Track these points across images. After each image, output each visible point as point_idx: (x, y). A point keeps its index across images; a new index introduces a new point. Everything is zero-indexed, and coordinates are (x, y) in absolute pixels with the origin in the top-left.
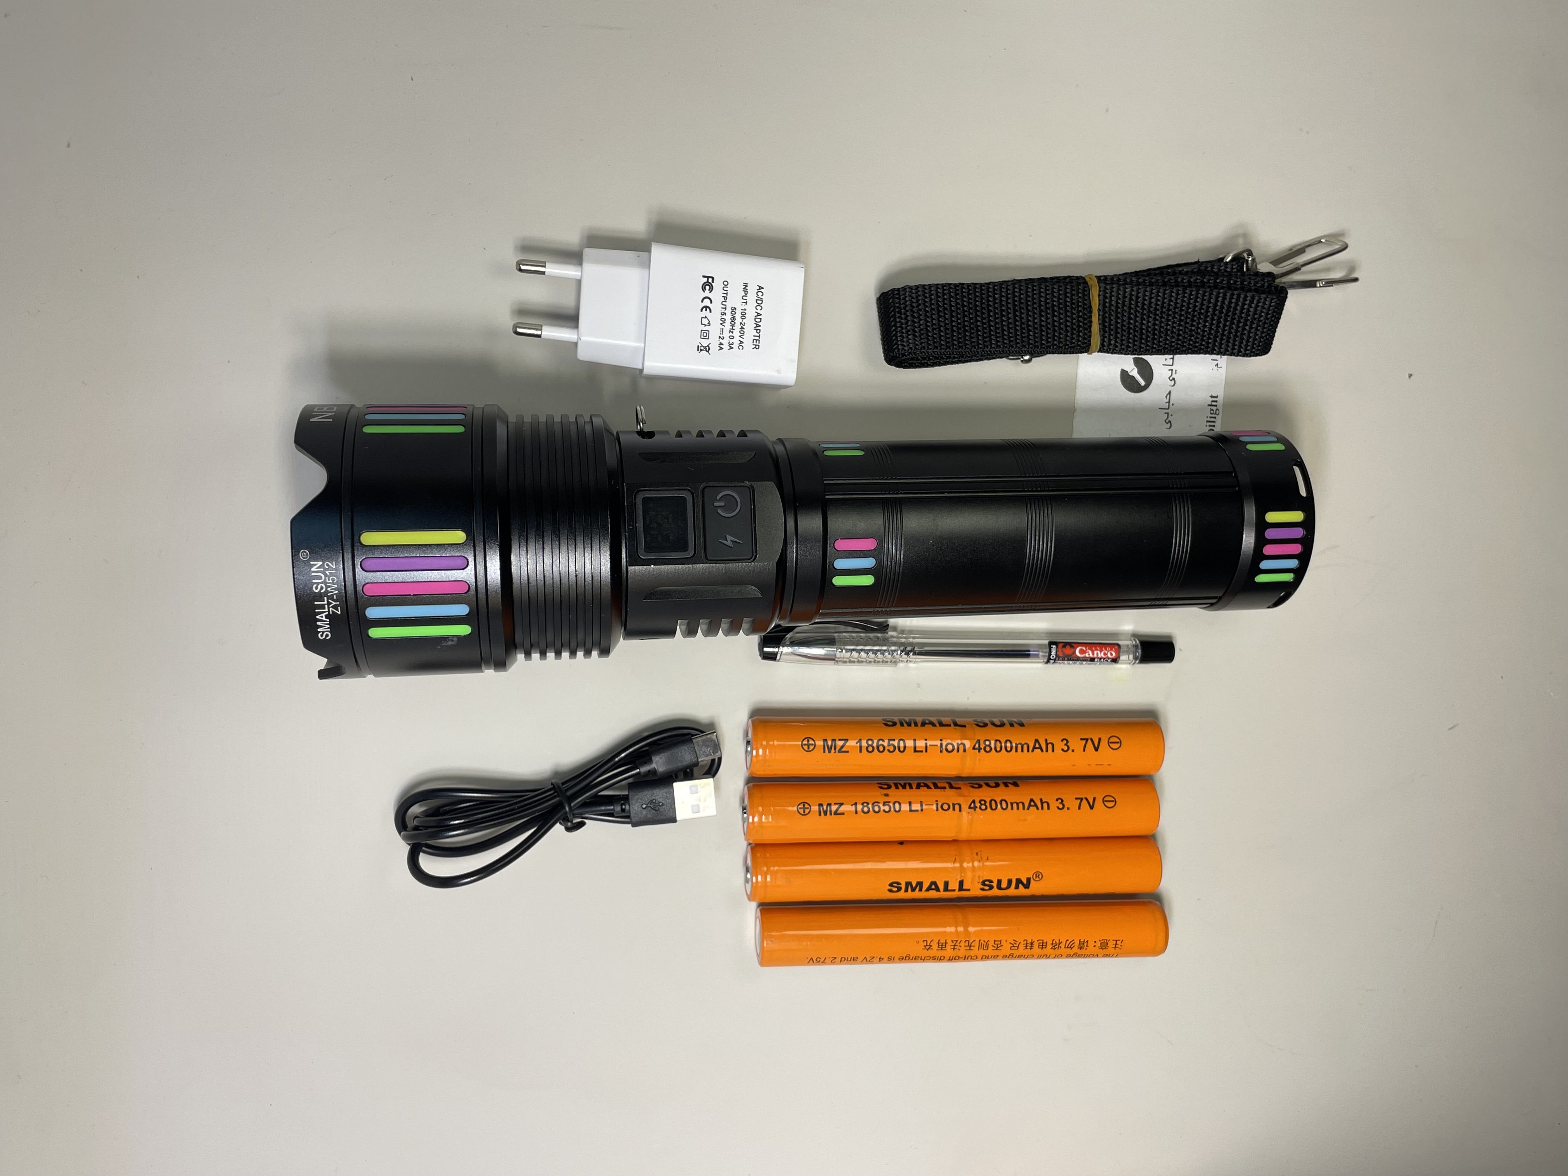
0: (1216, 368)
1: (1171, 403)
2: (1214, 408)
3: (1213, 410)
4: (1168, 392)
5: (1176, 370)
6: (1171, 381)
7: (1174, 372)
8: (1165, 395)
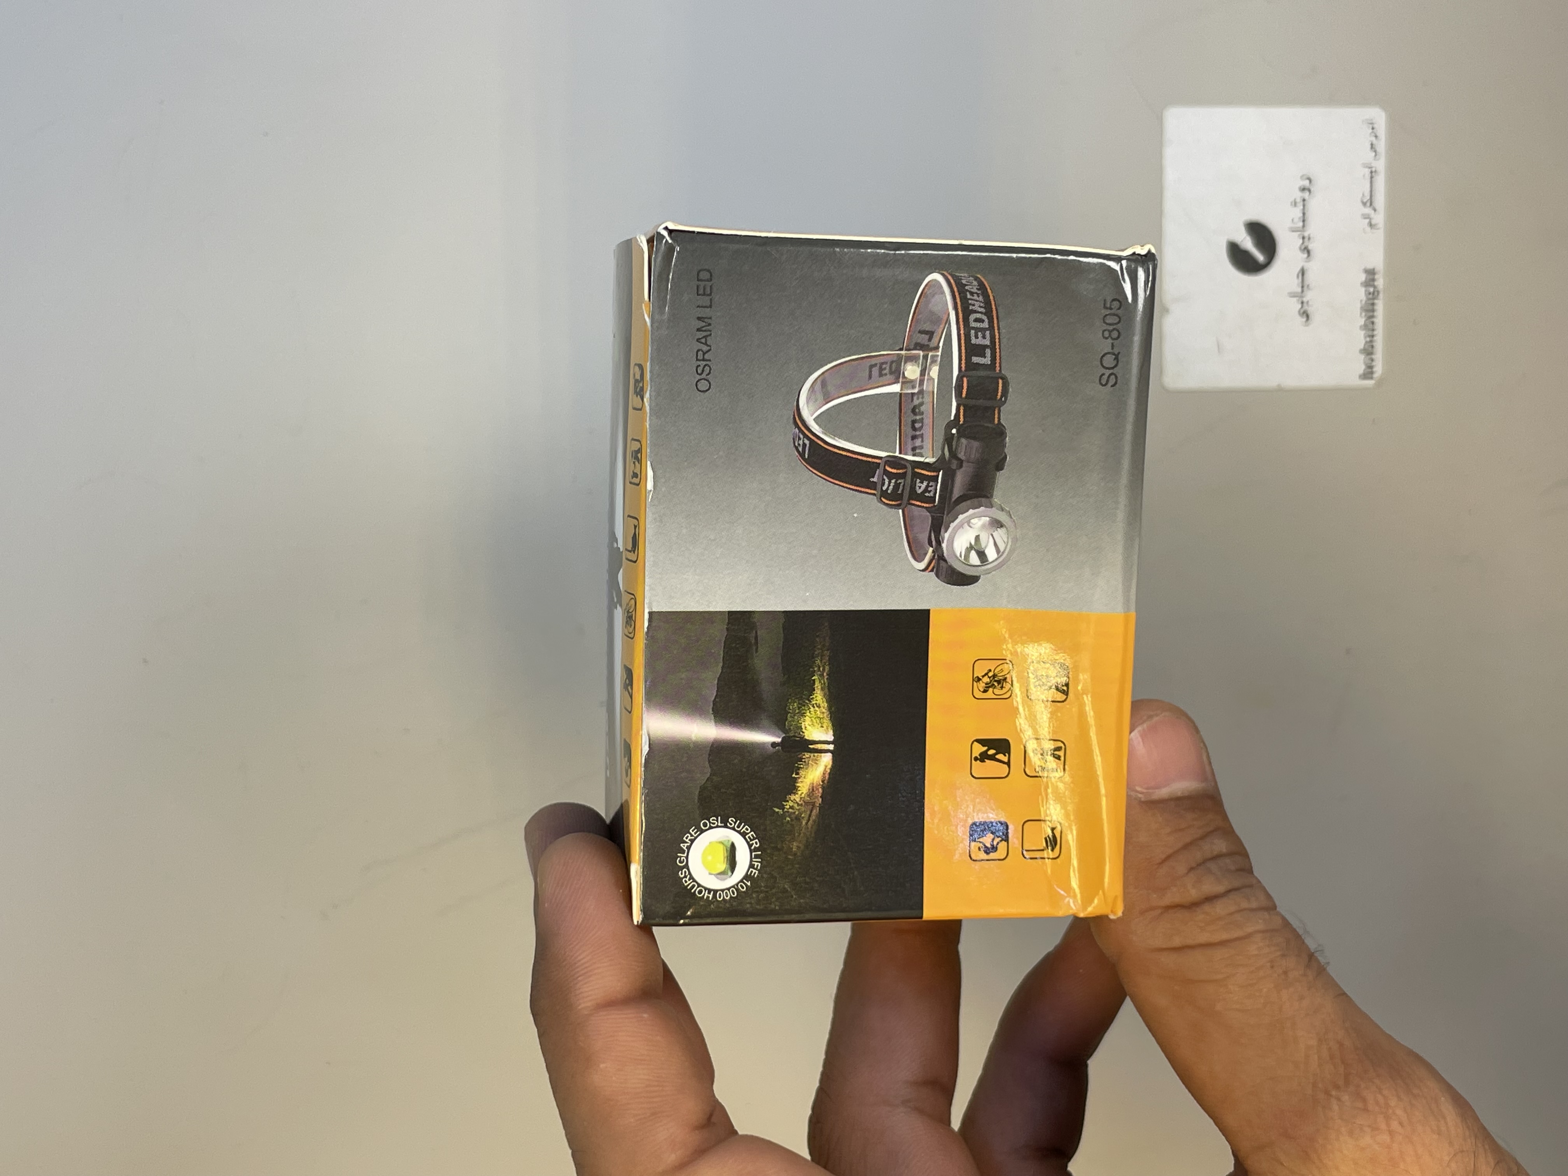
0: (1368, 229)
1: (1305, 288)
2: (1371, 290)
3: (1370, 294)
4: (1299, 269)
5: (1309, 239)
6: (1304, 254)
7: (1306, 240)
8: (1296, 273)
